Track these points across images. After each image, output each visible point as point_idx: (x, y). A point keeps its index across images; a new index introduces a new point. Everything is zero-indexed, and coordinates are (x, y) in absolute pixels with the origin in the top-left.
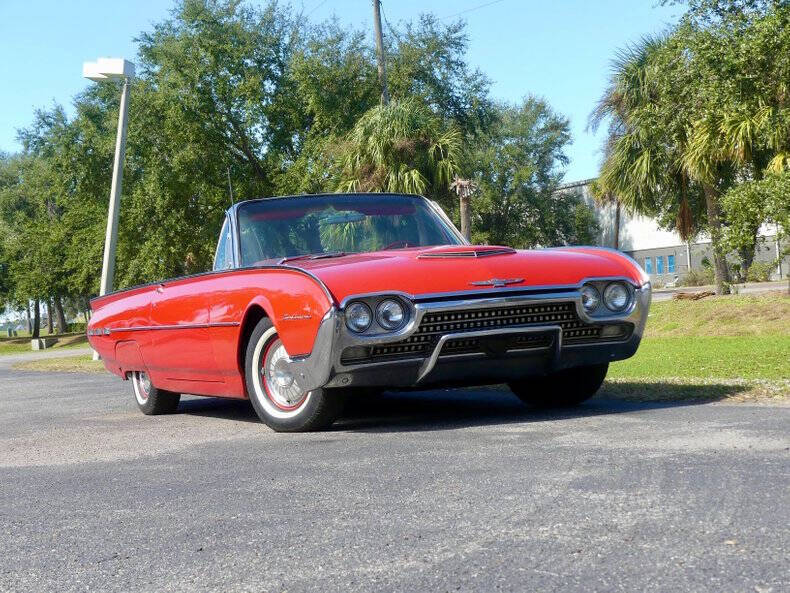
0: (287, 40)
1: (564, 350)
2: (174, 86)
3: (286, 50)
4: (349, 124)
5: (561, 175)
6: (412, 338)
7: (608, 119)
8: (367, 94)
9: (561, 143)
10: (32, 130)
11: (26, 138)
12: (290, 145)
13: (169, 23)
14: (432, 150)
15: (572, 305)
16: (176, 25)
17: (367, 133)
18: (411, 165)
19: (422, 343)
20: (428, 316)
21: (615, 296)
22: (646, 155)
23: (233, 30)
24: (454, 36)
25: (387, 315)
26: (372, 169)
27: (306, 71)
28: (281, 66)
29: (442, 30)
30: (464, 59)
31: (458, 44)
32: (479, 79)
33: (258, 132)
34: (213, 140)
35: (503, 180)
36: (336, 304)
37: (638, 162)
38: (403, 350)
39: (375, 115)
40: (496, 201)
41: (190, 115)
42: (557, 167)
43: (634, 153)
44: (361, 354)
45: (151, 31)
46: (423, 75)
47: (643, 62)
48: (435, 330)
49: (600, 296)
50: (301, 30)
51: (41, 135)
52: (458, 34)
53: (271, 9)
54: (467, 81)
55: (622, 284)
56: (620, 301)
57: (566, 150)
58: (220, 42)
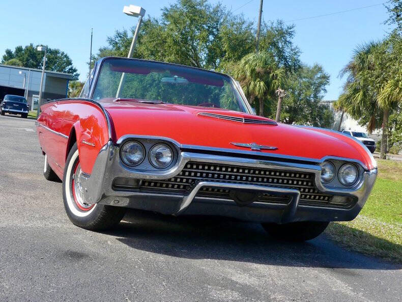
0: (222, 20)
1: (299, 209)
2: (172, 30)
3: (221, 24)
4: (239, 58)
5: (323, 97)
6: (176, 178)
7: (348, 75)
8: (250, 48)
9: (325, 84)
10: (113, 38)
11: (111, 41)
12: (215, 62)
13: (176, 5)
14: (271, 75)
15: (312, 175)
16: (178, 6)
17: (246, 63)
18: (261, 79)
19: (183, 184)
20: (191, 163)
21: (348, 174)
22: (361, 93)
23: (200, 12)
24: (290, 30)
25: (158, 156)
26: (245, 78)
27: (226, 34)
28: (218, 30)
29: (285, 27)
30: (292, 40)
31: (290, 34)
32: (297, 50)
33: (203, 55)
34: (184, 55)
35: (299, 94)
36: (114, 139)
37: (357, 95)
38: (167, 186)
39: (251, 56)
40: (295, 102)
41: (176, 43)
42: (322, 93)
43: (356, 91)
44: (132, 184)
45: (169, 7)
46: (274, 44)
47: (368, 52)
48: (195, 175)
49: (336, 172)
50: (228, 18)
51: (117, 40)
52: (291, 30)
53: (218, 7)
54: (292, 50)
55: (356, 165)
56: (351, 178)
57: (327, 87)
58: (194, 16)
